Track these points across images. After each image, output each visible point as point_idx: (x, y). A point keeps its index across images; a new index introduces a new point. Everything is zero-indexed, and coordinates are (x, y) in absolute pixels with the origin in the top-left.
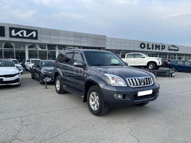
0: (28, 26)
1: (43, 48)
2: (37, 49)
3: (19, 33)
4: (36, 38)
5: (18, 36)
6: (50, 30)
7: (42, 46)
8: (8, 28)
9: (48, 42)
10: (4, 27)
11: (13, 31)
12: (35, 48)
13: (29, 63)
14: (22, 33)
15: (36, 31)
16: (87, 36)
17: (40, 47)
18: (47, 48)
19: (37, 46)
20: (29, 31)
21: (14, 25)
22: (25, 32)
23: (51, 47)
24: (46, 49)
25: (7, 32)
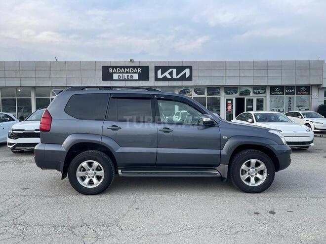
0: (179, 62)
1: (200, 92)
2: (191, 95)
3: (167, 74)
4: (190, 78)
5: (165, 79)
6: (211, 62)
7: (198, 90)
8: (153, 69)
9: (208, 83)
10: (148, 67)
11: (159, 72)
12: (189, 94)
13: (178, 117)
14: (171, 74)
15: (190, 68)
16: (280, 66)
17: (196, 93)
18: (206, 93)
19: (191, 90)
20: (180, 69)
21: (160, 62)
22: (175, 71)
23: (213, 90)
24: (204, 94)
25: (152, 74)
